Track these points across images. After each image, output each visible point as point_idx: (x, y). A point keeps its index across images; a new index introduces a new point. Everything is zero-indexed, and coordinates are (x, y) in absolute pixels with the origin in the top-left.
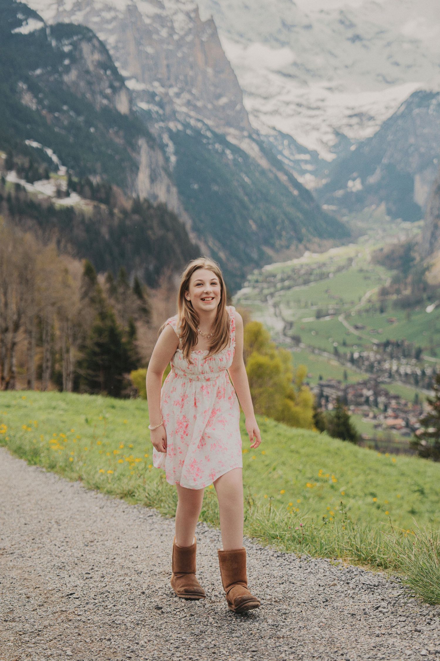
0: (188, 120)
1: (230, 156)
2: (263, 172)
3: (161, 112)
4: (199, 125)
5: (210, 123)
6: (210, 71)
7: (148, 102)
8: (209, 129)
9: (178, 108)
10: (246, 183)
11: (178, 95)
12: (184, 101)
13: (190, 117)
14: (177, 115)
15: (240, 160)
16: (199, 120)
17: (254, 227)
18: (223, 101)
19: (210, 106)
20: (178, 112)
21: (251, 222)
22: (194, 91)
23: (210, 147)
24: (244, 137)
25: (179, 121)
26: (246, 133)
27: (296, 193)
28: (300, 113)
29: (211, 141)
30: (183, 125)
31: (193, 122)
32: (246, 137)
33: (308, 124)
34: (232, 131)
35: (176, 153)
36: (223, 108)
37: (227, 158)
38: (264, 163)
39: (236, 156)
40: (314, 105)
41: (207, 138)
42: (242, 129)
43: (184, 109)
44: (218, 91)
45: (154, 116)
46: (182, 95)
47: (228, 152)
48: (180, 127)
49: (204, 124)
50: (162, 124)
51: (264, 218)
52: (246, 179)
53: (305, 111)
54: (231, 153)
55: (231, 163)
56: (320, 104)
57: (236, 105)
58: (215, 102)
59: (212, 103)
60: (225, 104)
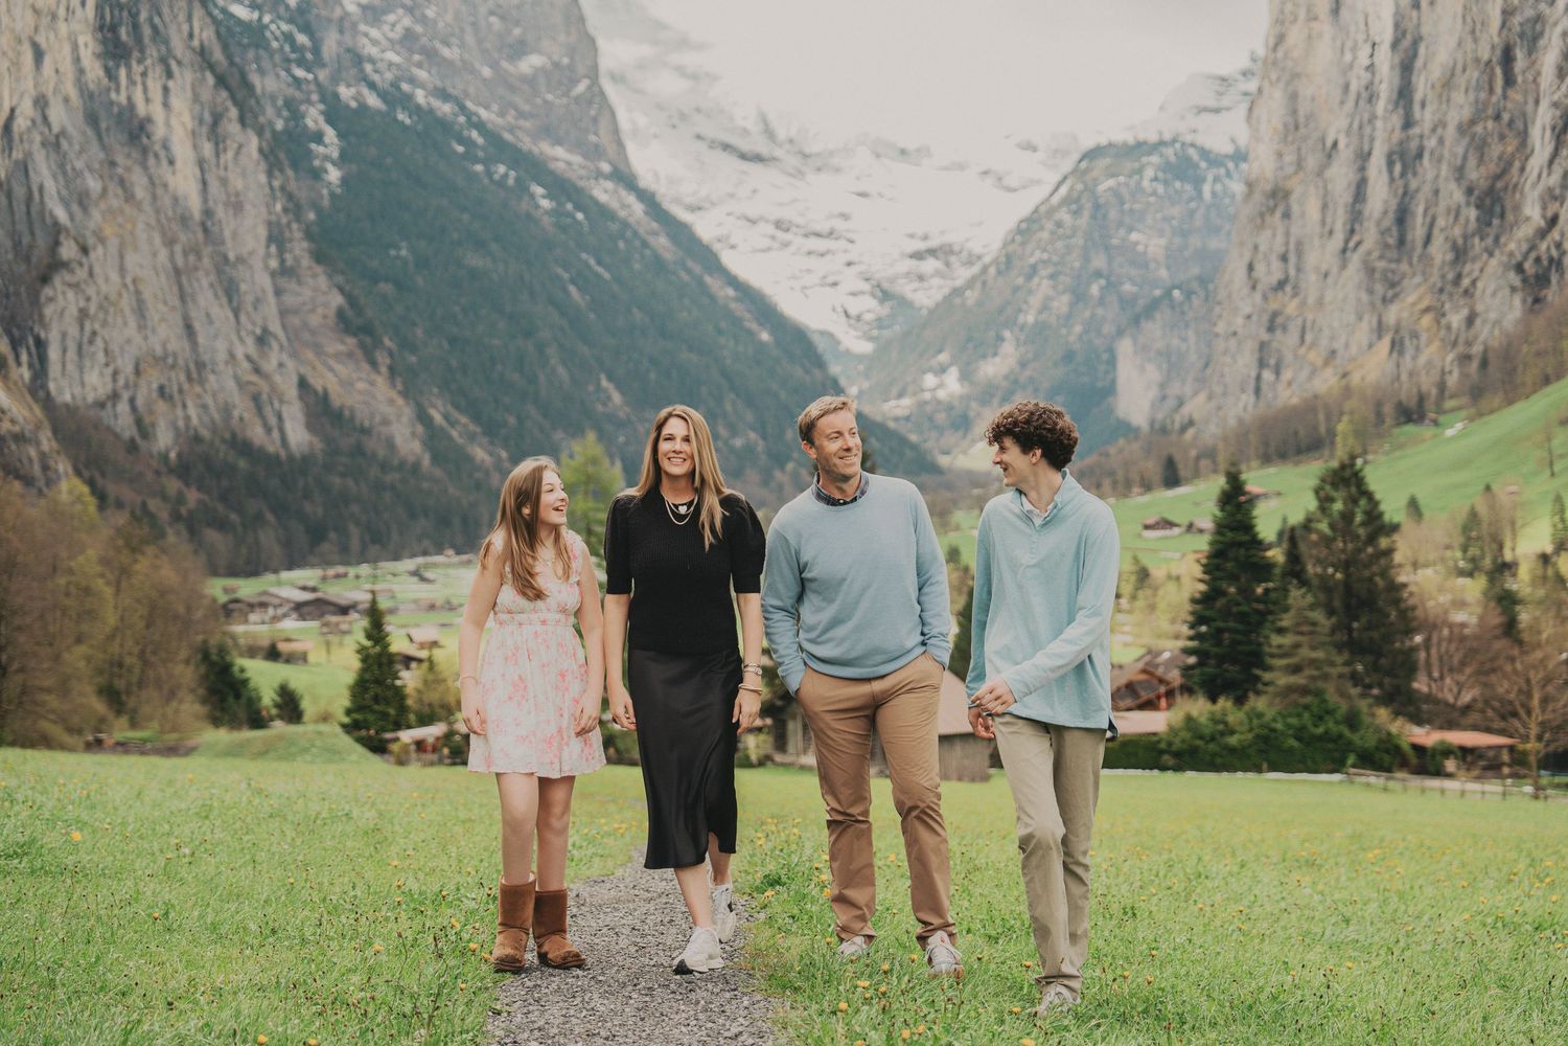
0: (405, 87)
1: (545, 204)
2: (658, 265)
3: (302, 39)
4: (445, 108)
5: (484, 114)
7: (253, 6)
8: (480, 126)
9: (373, 51)
10: (597, 275)
11: (373, 14)
12: (396, 34)
13: (412, 81)
14: (368, 68)
15: (580, 216)
16: (445, 96)
17: (617, 398)
18: (531, 63)
20: (372, 61)
21: (605, 383)
22: (430, 13)
23: (479, 168)
24: (599, 175)
25: (372, 86)
26: (606, 167)
27: (765, 336)
28: (786, 245)
29: (481, 154)
30: (383, 95)
31: (420, 96)
32: (607, 177)
33: (809, 271)
34: (561, 152)
35: (344, 159)
36: (530, 81)
37: (538, 207)
38: (662, 242)
39: (569, 206)
40: (824, 227)
41: (468, 143)
42: (594, 152)
43: (391, 56)
44: (517, 31)
45: (275, 45)
46: (391, 18)
48: (373, 101)
49: (463, 108)
50: (300, 73)
51: (652, 376)
52: (600, 270)
53: (799, 241)
54: (549, 196)
55: (546, 221)
56: (839, 225)
57: (574, 82)
58: (505, 64)
59: (494, 65)
60: (538, 70)
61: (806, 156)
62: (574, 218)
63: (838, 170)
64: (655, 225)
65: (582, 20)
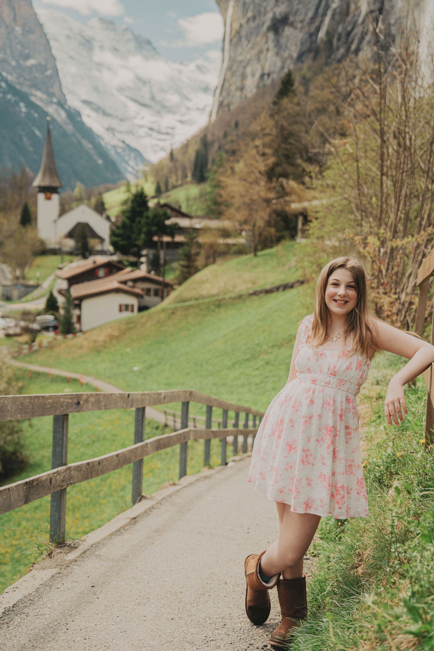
1: (24, 110)
2: (65, 134)
5: (9, 78)
6: (18, 29)
8: (6, 82)
15: (36, 115)
18: (31, 62)
19: (14, 63)
23: (0, 95)
24: (52, 102)
26: (55, 100)
27: (100, 162)
28: (151, 136)
29: (3, 90)
32: (54, 103)
33: (157, 145)
34: (39, 94)
36: (30, 68)
37: (20, 110)
38: (69, 128)
39: (33, 111)
40: (165, 131)
42: (51, 95)
44: (27, 51)
47: (22, 105)
49: (1, 75)
52: (37, 133)
53: (155, 135)
54: (26, 107)
55: (23, 115)
56: (170, 131)
57: (46, 70)
58: (21, 62)
59: (17, 61)
60: (33, 66)
61: (164, 107)
62: (34, 116)
63: (174, 113)
64: (68, 121)
65: (50, 50)
